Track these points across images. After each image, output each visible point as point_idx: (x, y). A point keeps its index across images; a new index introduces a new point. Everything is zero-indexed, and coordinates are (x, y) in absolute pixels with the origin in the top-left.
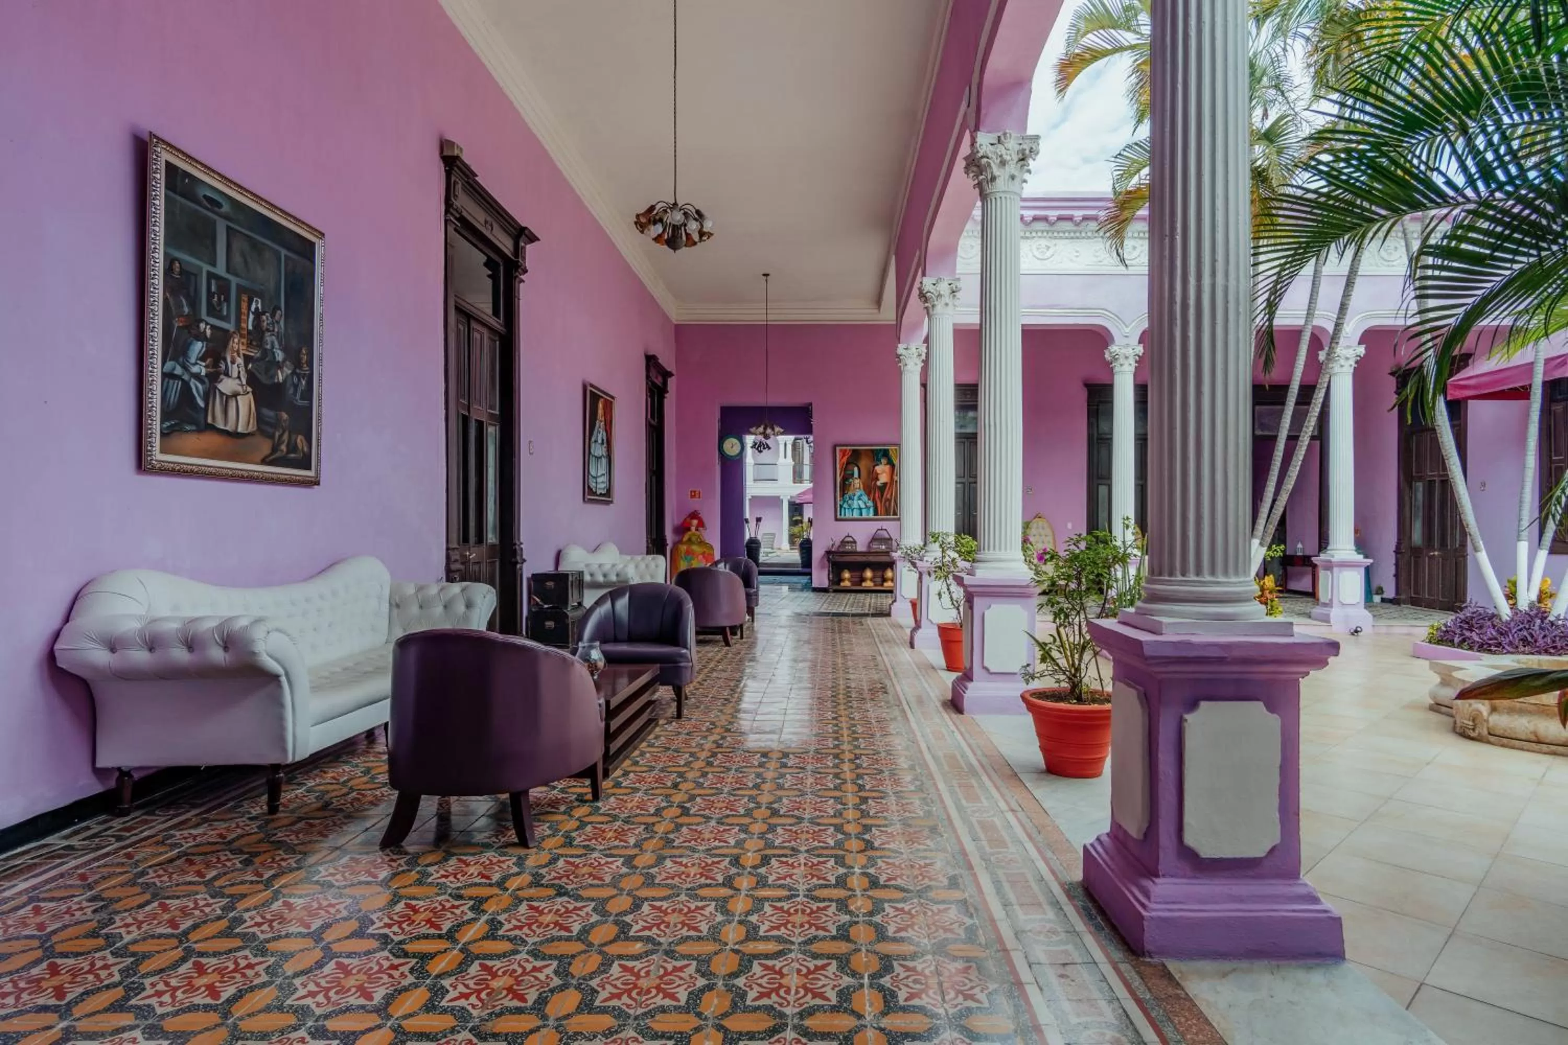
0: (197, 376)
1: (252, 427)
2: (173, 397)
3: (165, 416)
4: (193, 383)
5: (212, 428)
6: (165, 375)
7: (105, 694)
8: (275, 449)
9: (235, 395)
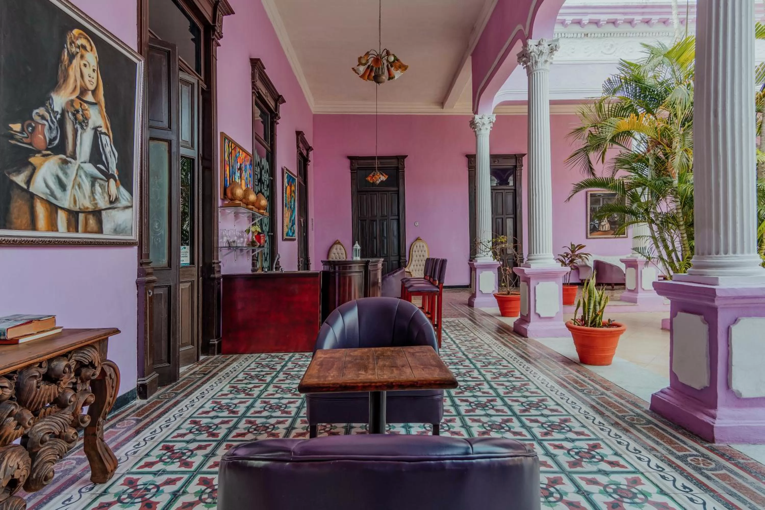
0: (597, 223)
1: (609, 229)
2: (592, 227)
3: (590, 230)
4: (596, 225)
5: (600, 231)
6: (590, 224)
7: (581, 269)
8: (615, 232)
9: (605, 225)
